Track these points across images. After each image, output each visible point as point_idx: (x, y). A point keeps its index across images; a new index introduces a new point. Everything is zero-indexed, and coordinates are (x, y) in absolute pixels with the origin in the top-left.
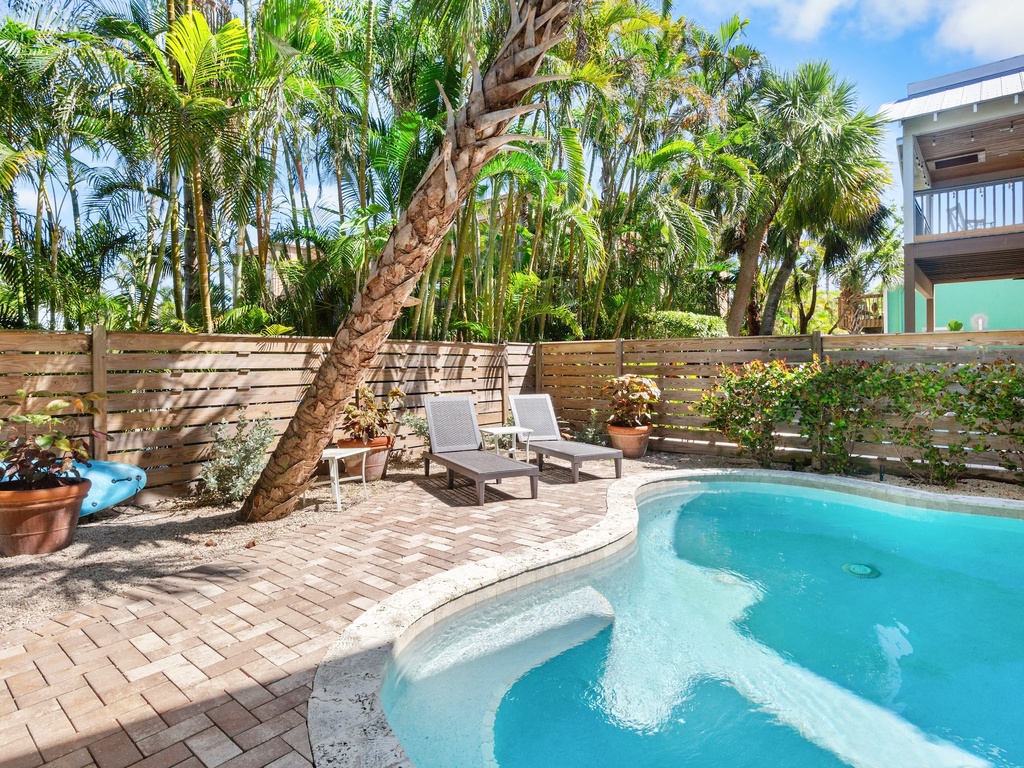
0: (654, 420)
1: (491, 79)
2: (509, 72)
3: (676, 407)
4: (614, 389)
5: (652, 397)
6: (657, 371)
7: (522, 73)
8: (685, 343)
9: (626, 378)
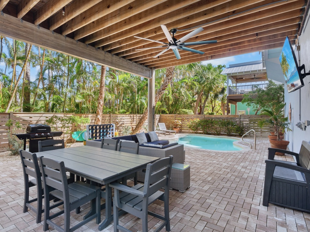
0: (180, 127)
1: (163, 87)
2: (165, 86)
3: (184, 125)
4: (174, 122)
5: (180, 124)
6: (181, 120)
7: (166, 86)
8: (185, 115)
9: (176, 121)
